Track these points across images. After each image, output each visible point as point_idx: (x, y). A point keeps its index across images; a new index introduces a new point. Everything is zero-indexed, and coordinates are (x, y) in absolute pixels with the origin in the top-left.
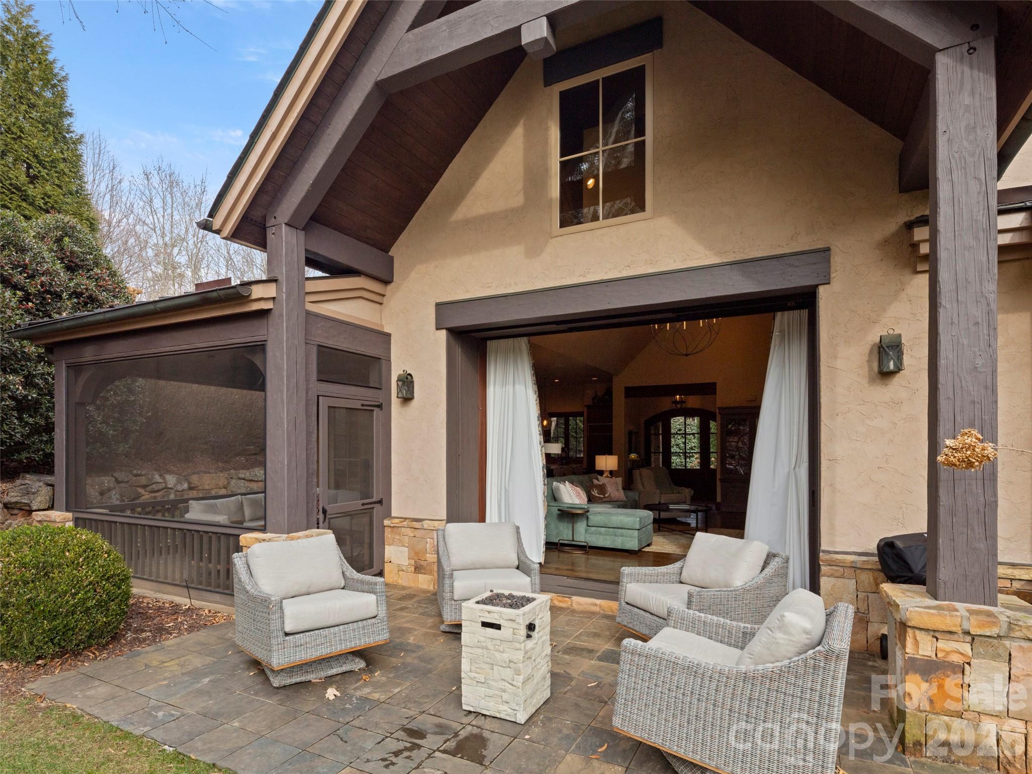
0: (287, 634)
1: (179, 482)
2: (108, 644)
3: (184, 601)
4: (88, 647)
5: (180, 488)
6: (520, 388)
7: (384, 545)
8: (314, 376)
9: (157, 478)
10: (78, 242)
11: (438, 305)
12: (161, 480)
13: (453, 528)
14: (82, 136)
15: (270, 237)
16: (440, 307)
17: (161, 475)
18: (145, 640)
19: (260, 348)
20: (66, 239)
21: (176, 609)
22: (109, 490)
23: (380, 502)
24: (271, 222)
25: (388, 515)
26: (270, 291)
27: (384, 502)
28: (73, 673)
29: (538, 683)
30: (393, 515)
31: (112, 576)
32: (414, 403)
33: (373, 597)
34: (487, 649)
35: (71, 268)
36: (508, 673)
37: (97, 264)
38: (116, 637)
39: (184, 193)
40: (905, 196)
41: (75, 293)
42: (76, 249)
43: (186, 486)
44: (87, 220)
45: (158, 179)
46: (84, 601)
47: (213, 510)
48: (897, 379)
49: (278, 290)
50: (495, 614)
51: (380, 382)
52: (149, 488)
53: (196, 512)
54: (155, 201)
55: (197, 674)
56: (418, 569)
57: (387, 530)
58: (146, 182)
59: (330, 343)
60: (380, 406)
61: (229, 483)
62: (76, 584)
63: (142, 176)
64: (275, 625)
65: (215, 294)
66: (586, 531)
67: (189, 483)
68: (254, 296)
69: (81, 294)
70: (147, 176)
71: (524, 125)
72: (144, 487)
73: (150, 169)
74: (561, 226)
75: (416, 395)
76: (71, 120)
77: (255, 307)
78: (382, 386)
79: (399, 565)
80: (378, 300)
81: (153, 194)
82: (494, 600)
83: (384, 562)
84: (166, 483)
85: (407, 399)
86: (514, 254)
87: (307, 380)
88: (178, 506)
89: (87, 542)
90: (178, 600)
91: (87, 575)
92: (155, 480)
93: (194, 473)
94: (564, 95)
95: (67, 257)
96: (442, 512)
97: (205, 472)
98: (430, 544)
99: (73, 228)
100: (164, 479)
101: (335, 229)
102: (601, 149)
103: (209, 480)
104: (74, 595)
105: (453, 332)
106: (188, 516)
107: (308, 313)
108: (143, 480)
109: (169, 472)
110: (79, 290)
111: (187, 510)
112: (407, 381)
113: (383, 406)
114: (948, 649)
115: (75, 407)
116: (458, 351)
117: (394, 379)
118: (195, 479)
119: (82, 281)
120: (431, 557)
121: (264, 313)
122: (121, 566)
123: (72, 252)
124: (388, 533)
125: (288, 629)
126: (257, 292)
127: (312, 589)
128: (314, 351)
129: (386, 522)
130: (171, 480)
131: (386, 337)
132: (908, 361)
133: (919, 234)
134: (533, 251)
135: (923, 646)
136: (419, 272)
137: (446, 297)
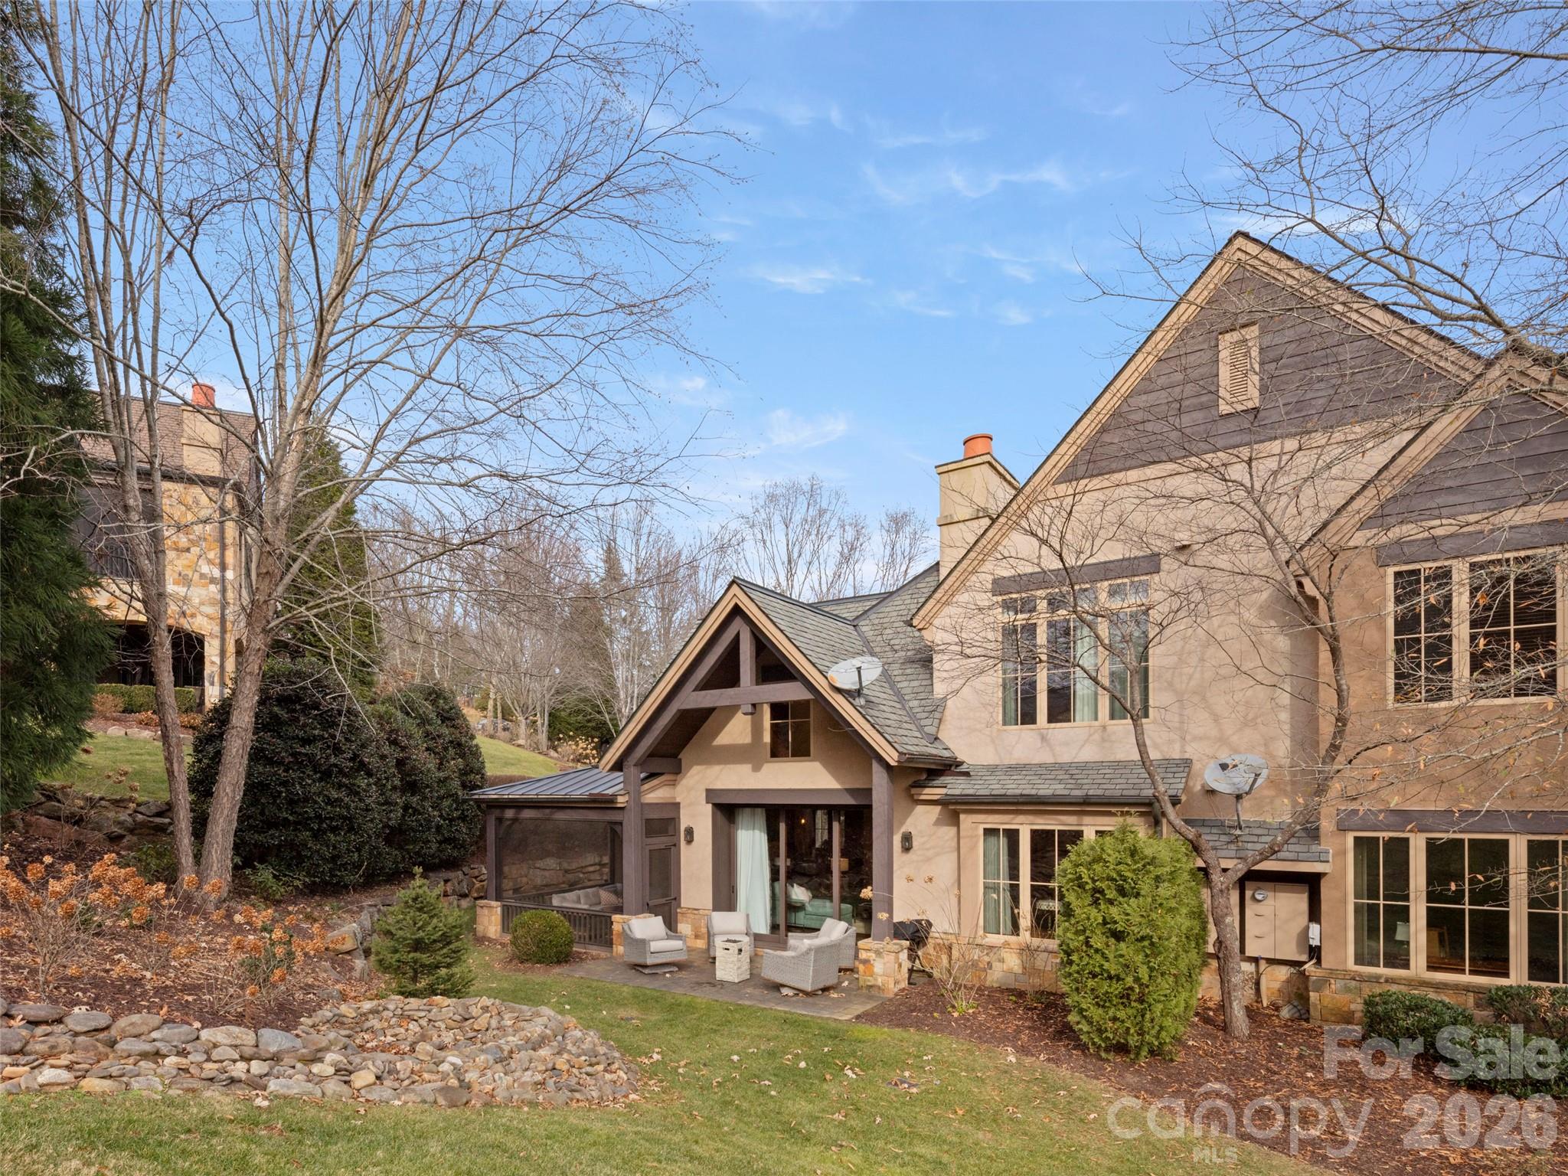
2: (567, 961)
4: (563, 961)
6: (757, 832)
7: (677, 922)
8: (644, 835)
11: (707, 789)
13: (715, 914)
15: (625, 770)
16: (709, 792)
19: (620, 824)
21: (580, 953)
23: (675, 899)
25: (679, 906)
26: (626, 798)
27: (677, 899)
29: (742, 971)
30: (682, 906)
32: (694, 843)
33: (678, 943)
34: (725, 957)
36: (731, 966)
47: (564, 899)
48: (911, 852)
49: (629, 796)
50: (728, 945)
51: (675, 831)
56: (697, 937)
59: (651, 816)
60: (674, 845)
65: (600, 800)
66: (809, 919)
68: (618, 801)
74: (771, 757)
75: (695, 839)
77: (619, 805)
78: (676, 833)
79: (686, 935)
80: (675, 786)
82: (728, 941)
85: (690, 841)
86: (746, 768)
87: (641, 838)
96: (710, 906)
98: (703, 923)
101: (654, 756)
102: (789, 720)
105: (716, 805)
107: (641, 804)
112: (690, 832)
113: (676, 845)
114: (869, 955)
116: (719, 813)
117: (682, 829)
120: (704, 930)
121: (622, 808)
124: (679, 917)
126: (620, 799)
128: (644, 823)
129: (679, 910)
131: (677, 805)
132: (916, 843)
133: (914, 791)
134: (757, 768)
135: (863, 955)
136: (696, 769)
137: (711, 787)
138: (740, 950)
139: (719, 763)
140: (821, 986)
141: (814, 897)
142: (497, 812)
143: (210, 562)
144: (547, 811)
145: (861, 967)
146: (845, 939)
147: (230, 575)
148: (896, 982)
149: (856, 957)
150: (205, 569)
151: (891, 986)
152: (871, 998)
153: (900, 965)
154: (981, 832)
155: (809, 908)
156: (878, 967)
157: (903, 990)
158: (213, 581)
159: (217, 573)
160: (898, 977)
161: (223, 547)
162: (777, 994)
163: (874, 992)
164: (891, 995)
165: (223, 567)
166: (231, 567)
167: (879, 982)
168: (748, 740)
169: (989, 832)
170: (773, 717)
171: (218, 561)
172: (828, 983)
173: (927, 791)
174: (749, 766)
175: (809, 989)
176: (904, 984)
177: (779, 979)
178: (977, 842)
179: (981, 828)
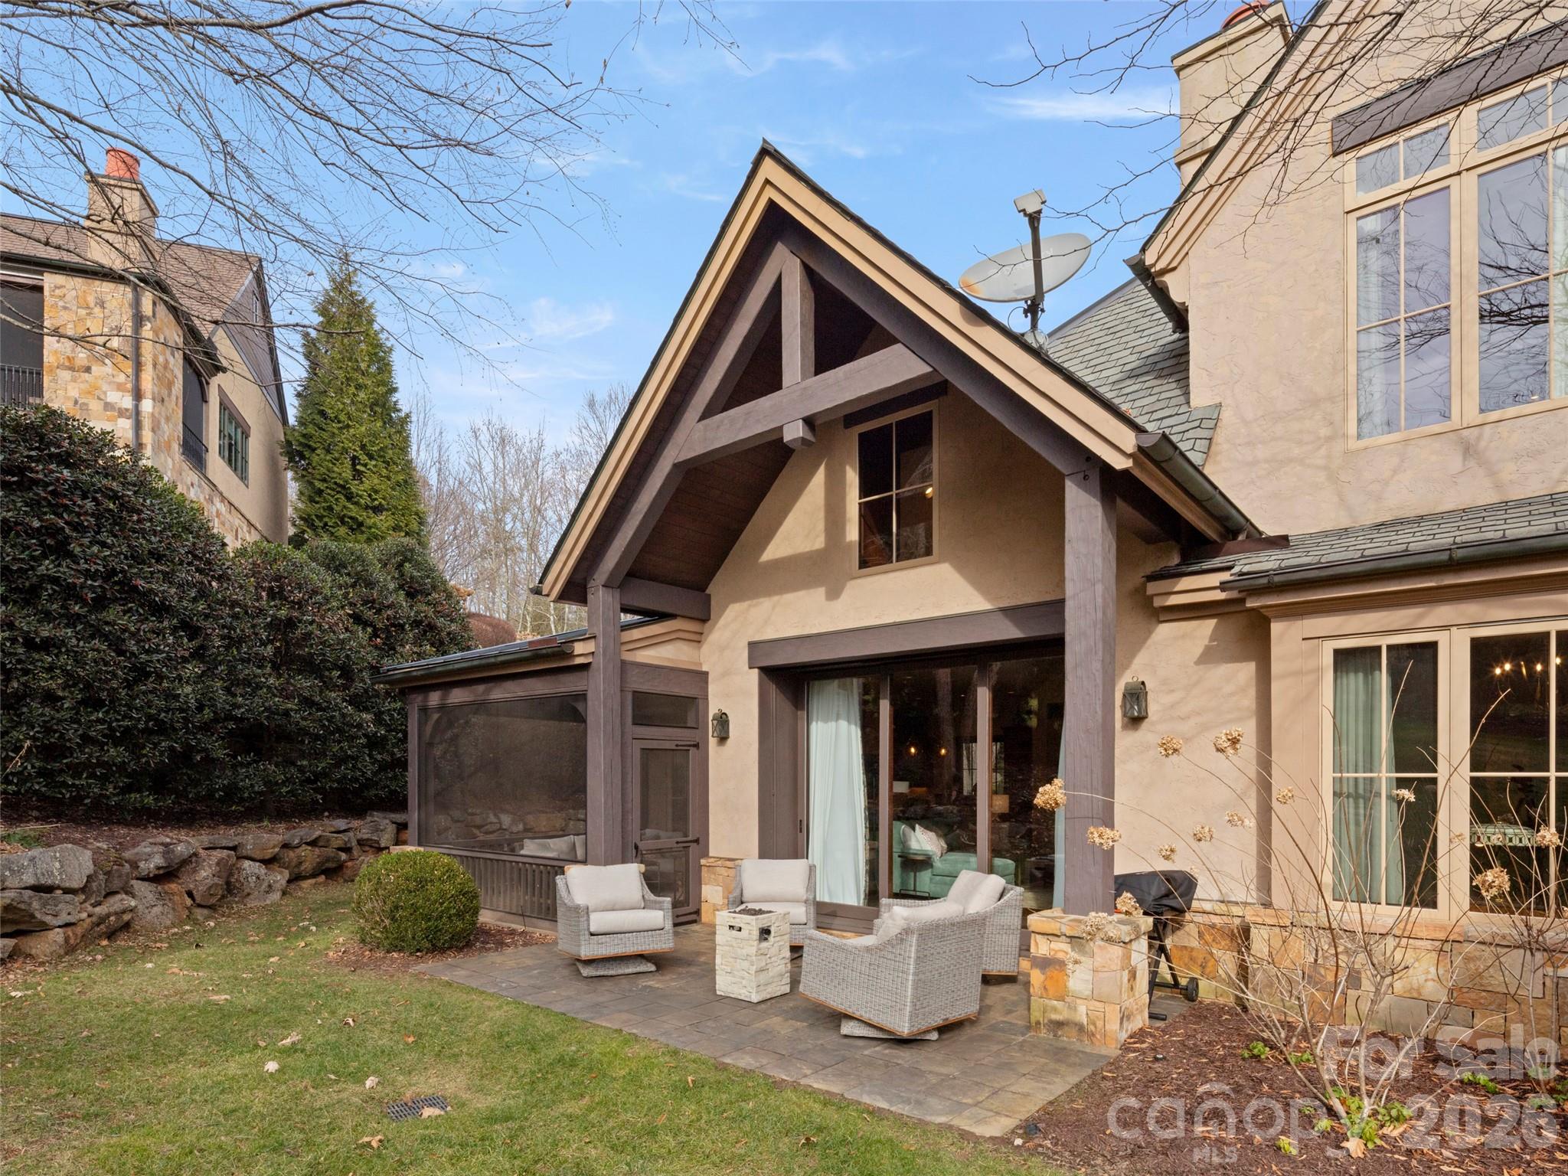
0: (592, 934)
1: (514, 822)
2: (463, 947)
3: (520, 928)
4: (449, 948)
5: (515, 829)
6: (843, 724)
7: (700, 884)
8: (629, 720)
9: (492, 818)
10: (417, 565)
11: (750, 644)
12: (495, 821)
14: (408, 416)
15: (590, 597)
16: (752, 645)
17: (496, 815)
18: (490, 949)
19: (582, 697)
20: (407, 565)
21: (513, 933)
22: (447, 829)
23: (697, 841)
24: (591, 584)
25: (705, 854)
26: (592, 649)
27: (701, 842)
28: (440, 963)
29: (773, 977)
30: (711, 855)
31: (467, 892)
32: (729, 742)
33: (661, 913)
34: (732, 946)
35: (411, 595)
36: (746, 964)
37: (434, 587)
38: (469, 945)
39: (519, 450)
40: (1151, 547)
41: (415, 621)
42: (415, 573)
43: (521, 827)
44: (417, 514)
45: (488, 436)
46: (448, 909)
47: (546, 847)
48: (1145, 724)
49: (597, 646)
50: (738, 919)
51: (697, 721)
52: (482, 830)
53: (531, 848)
54: (484, 464)
55: (529, 968)
57: (704, 870)
58: (474, 440)
59: (645, 688)
60: (696, 746)
61: (567, 825)
62: (443, 894)
63: (470, 434)
64: (583, 926)
65: (544, 651)
66: (931, 879)
67: (525, 824)
68: (576, 653)
69: (421, 622)
70: (475, 433)
71: (826, 465)
72: (479, 827)
73: (479, 423)
74: (860, 568)
75: (731, 734)
76: (396, 395)
77: (579, 661)
78: (699, 726)
79: (714, 905)
80: (697, 640)
81: (482, 455)
82: (742, 912)
83: (700, 902)
84: (500, 823)
85: (723, 739)
86: (816, 596)
87: (623, 724)
88: (512, 844)
89: (448, 864)
90: (514, 926)
91: (450, 889)
92: (489, 820)
93: (529, 813)
94: (863, 437)
95: (407, 583)
96: (754, 849)
97: (543, 812)
99: (412, 550)
100: (499, 818)
101: (650, 579)
102: (894, 492)
103: (542, 822)
104: (441, 904)
105: (765, 670)
106: (522, 852)
107: (623, 663)
108: (478, 820)
109: (503, 811)
110: (419, 618)
111: (522, 847)
112: (723, 720)
113: (700, 746)
114: (1057, 948)
115: (426, 747)
116: (772, 688)
117: (711, 718)
118: (530, 818)
119: (424, 610)
121: (585, 667)
122: (473, 885)
123: (412, 578)
124: (704, 873)
125: (592, 930)
126: (579, 648)
127: (617, 907)
128: (629, 697)
129: (703, 862)
130: (506, 820)
131: (703, 676)
132: (1154, 706)
133: (1152, 588)
134: (833, 594)
135: (1041, 947)
136: (733, 610)
137: (757, 638)
138: (765, 932)
139: (769, 593)
140: (938, 1020)
141: (951, 848)
142: (418, 699)
143: (120, 387)
144: (481, 688)
145: (1036, 977)
146: (998, 911)
147: (147, 406)
148: (1125, 1017)
149: (1024, 949)
150: (113, 397)
151: (1113, 1026)
152: (1060, 1054)
153: (1133, 975)
154: (1328, 659)
155: (938, 863)
156: (1079, 980)
157: (1140, 1035)
158: (122, 413)
159: (127, 402)
160: (1129, 1003)
161: (138, 367)
162: (828, 1039)
163: (1069, 1038)
164: (1112, 1051)
165: (138, 395)
166: (149, 394)
167: (1081, 1014)
168: (819, 543)
169: (1345, 659)
170: (864, 491)
171: (129, 386)
172: (954, 1015)
173: (1186, 583)
174: (821, 592)
175: (905, 1030)
176: (1141, 1020)
177: (837, 1001)
178: (1318, 681)
179: (1328, 648)
